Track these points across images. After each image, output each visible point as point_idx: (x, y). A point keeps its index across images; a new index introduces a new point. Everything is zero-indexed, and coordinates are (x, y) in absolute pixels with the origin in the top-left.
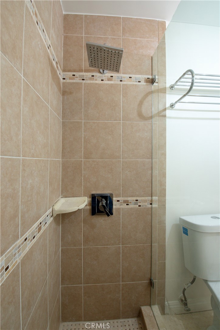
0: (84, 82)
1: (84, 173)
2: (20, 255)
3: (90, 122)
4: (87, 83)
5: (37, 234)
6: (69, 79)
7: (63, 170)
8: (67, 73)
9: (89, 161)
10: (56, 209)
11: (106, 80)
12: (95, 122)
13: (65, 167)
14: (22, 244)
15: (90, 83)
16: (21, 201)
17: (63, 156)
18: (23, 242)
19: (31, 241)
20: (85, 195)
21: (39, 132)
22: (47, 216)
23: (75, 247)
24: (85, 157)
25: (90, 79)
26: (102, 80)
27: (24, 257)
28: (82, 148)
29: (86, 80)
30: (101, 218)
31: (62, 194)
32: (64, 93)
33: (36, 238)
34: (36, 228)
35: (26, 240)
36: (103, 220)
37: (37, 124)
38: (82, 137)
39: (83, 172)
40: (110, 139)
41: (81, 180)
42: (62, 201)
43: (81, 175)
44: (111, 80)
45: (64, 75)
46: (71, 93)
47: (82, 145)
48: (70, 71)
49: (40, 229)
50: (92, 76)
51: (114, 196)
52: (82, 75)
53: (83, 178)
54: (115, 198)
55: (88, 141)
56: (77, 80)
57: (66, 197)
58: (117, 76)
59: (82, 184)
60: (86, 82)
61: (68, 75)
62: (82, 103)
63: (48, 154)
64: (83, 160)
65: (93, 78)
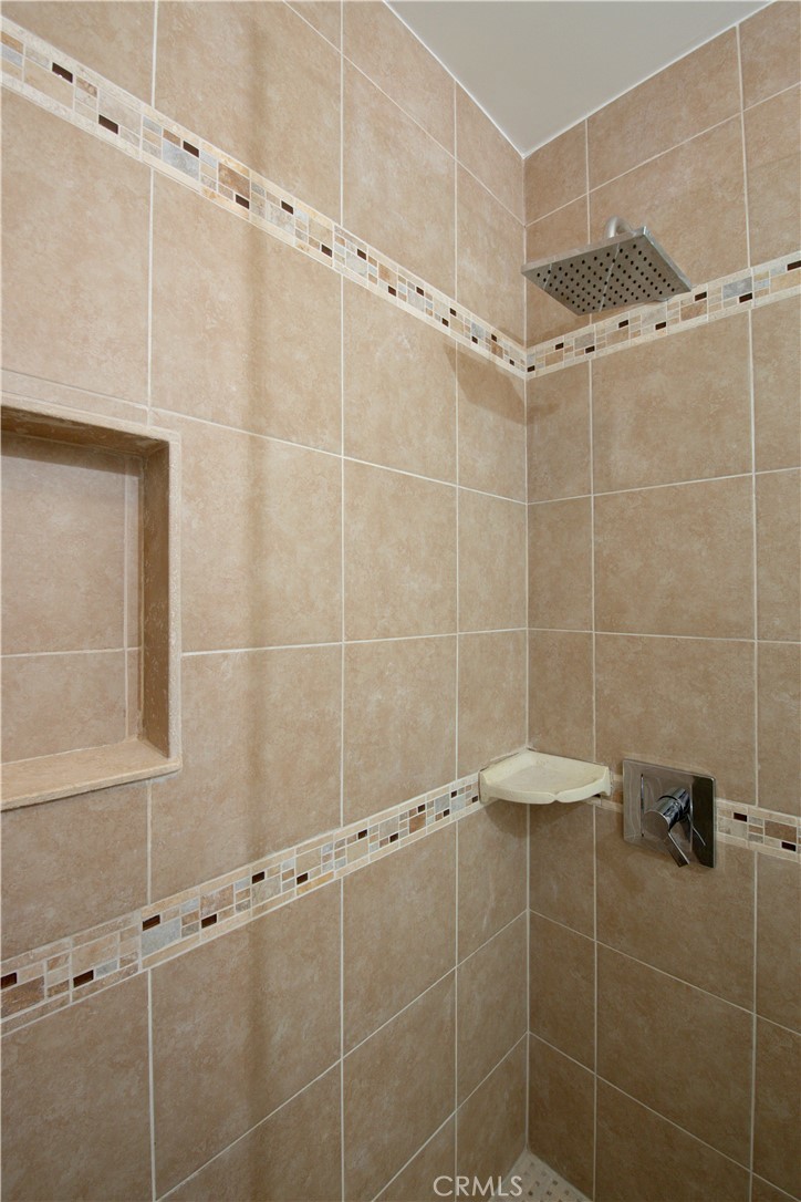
0: (595, 357)
1: (597, 680)
2: (342, 864)
3: (615, 496)
4: (603, 357)
5: (404, 834)
6: (547, 365)
7: (534, 661)
8: (539, 347)
9: (615, 638)
10: (488, 782)
11: (676, 321)
12: (633, 493)
13: (539, 653)
14: (350, 841)
15: (616, 354)
16: (345, 742)
17: (533, 618)
18: (354, 839)
19: (382, 844)
20: (601, 760)
21: (408, 569)
22: (454, 794)
23: (571, 926)
24: (601, 625)
25: (615, 338)
26: (661, 326)
27: (356, 873)
28: (590, 590)
29: (599, 347)
30: (662, 862)
31: (530, 738)
32: (534, 414)
33: (402, 843)
34: (402, 817)
35: (362, 834)
36: (673, 875)
37: (400, 551)
38: (590, 552)
39: (594, 676)
40: (700, 554)
41: (589, 701)
42: (526, 759)
43: (590, 687)
44: (698, 312)
45: (530, 356)
46: (552, 409)
47: (589, 581)
48: (548, 336)
49: (417, 823)
50: (622, 325)
51: (718, 788)
52: (584, 337)
53: (594, 698)
54: (724, 802)
55: (611, 566)
56: (570, 360)
57: (542, 751)
58: (725, 287)
59: (591, 716)
60: (601, 355)
61: (541, 352)
62: (588, 432)
63: (454, 620)
64: (594, 632)
65: (627, 331)
